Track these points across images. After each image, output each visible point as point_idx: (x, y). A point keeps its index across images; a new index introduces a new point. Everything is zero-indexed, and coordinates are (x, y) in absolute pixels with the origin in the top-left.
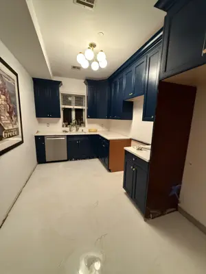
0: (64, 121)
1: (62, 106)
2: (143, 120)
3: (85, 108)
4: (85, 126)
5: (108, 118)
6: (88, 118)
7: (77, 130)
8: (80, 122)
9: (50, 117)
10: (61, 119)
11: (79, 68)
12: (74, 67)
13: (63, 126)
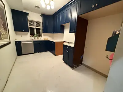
0: (30, 34)
1: (29, 26)
2: (70, 32)
3: (41, 28)
4: (41, 37)
5: (53, 33)
6: (43, 33)
7: (38, 39)
8: (39, 35)
9: (23, 31)
10: (29, 33)
11: (39, 7)
12: (36, 7)
13: (30, 37)
